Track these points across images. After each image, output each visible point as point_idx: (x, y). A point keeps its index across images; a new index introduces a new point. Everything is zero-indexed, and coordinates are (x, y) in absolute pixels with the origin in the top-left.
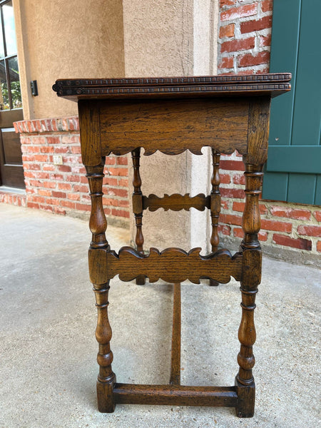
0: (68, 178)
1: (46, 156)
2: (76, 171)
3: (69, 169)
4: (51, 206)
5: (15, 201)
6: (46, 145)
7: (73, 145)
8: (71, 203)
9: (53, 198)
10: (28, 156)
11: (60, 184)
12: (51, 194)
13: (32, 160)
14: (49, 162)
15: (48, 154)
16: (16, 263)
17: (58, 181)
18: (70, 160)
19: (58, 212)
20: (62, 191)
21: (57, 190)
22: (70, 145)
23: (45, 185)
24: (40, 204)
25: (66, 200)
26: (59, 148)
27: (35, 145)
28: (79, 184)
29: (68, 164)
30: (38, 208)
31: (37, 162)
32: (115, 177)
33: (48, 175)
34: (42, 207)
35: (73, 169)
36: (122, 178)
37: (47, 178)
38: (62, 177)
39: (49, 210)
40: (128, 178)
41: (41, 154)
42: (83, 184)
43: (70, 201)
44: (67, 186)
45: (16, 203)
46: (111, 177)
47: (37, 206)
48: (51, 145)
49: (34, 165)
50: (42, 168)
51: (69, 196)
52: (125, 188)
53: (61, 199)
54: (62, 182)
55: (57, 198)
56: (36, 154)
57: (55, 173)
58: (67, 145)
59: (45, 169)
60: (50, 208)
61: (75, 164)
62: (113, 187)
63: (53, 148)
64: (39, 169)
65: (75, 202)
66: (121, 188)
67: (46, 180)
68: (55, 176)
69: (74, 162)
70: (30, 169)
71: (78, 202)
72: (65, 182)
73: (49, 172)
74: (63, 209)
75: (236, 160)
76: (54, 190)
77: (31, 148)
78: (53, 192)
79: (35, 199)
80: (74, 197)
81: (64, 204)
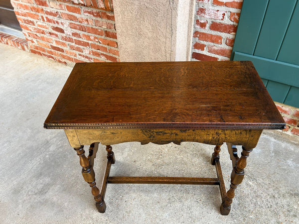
0: (63, 37)
1: (38, 15)
2: (69, 34)
3: (62, 31)
4: (53, 56)
5: (19, 46)
6: (35, 6)
7: (61, 11)
8: (69, 57)
9: (52, 50)
10: (20, 12)
11: (56, 41)
12: (50, 47)
13: (25, 15)
14: (42, 21)
15: (40, 14)
16: (49, 138)
17: (53, 38)
18: (62, 23)
19: (60, 62)
20: (59, 46)
21: (55, 45)
22: (59, 11)
23: (43, 39)
24: (41, 52)
25: (64, 54)
26: (48, 11)
27: (25, 4)
28: (73, 44)
29: (60, 26)
30: (41, 55)
31: (30, 19)
32: (104, 46)
33: (43, 31)
34: (45, 55)
35: (65, 31)
36: (112, 48)
37: (43, 33)
38: (57, 36)
39: (51, 59)
40: (116, 49)
41: (31, 12)
42: (77, 46)
43: (68, 55)
44: (63, 44)
45: (20, 47)
46: (101, 45)
47: (40, 53)
48: (40, 7)
49: (27, 20)
50: (36, 24)
51: (67, 52)
52: (114, 56)
53: (59, 53)
54: (58, 40)
55: (56, 51)
56: (27, 11)
57: (50, 31)
58: (56, 10)
59: (39, 26)
60: (52, 57)
61: (66, 28)
62: (104, 53)
63: (42, 10)
64: (34, 25)
65: (73, 57)
66: (111, 55)
67: (42, 35)
68: (50, 33)
69: (65, 26)
70: (25, 22)
71: (75, 58)
72: (61, 41)
73: (44, 29)
74: (63, 60)
75: (207, 55)
76: (52, 44)
77: (21, 5)
78: (51, 46)
79: (37, 48)
80: (71, 53)
81: (64, 57)
